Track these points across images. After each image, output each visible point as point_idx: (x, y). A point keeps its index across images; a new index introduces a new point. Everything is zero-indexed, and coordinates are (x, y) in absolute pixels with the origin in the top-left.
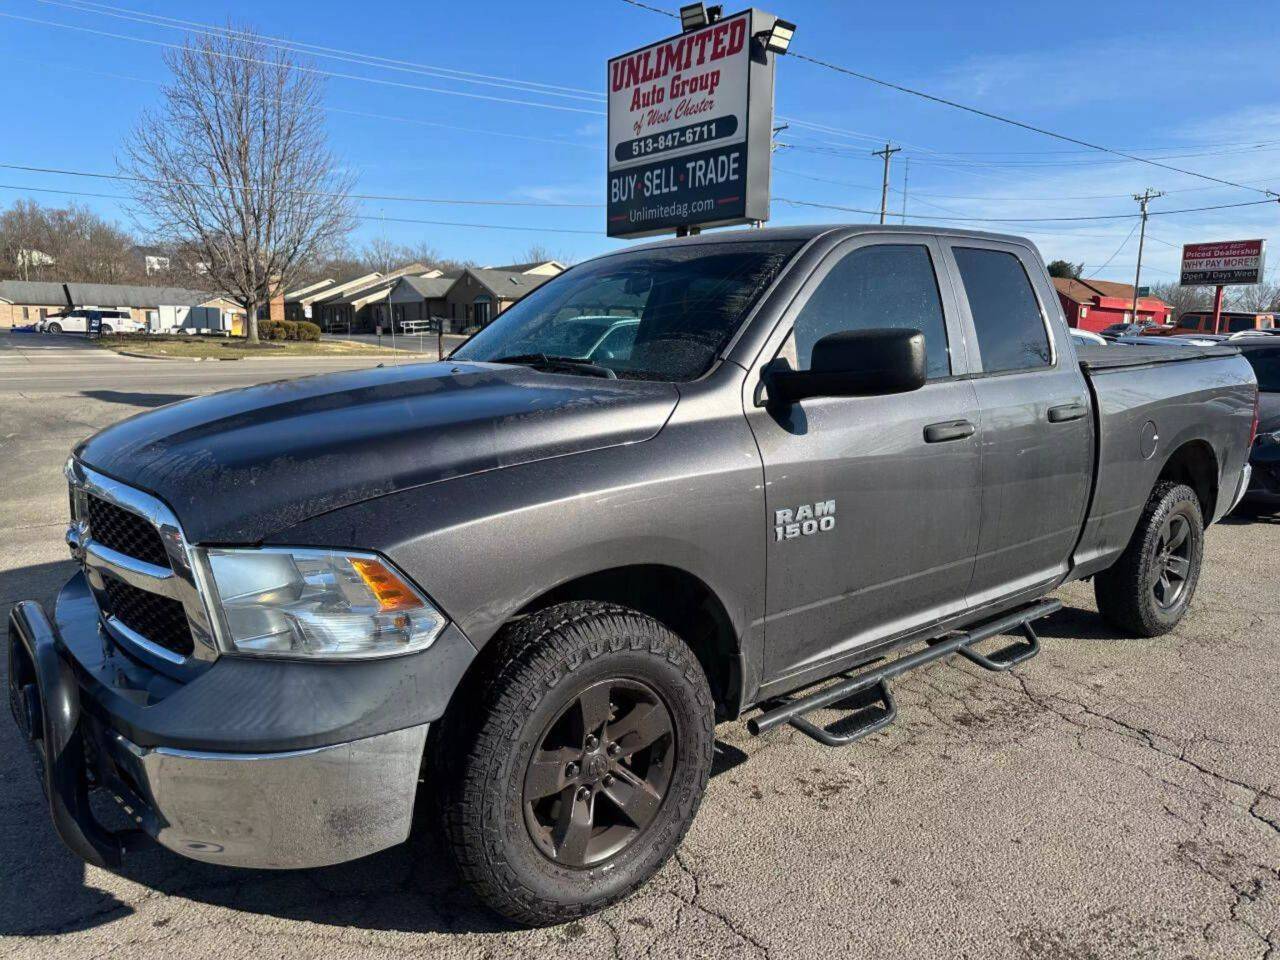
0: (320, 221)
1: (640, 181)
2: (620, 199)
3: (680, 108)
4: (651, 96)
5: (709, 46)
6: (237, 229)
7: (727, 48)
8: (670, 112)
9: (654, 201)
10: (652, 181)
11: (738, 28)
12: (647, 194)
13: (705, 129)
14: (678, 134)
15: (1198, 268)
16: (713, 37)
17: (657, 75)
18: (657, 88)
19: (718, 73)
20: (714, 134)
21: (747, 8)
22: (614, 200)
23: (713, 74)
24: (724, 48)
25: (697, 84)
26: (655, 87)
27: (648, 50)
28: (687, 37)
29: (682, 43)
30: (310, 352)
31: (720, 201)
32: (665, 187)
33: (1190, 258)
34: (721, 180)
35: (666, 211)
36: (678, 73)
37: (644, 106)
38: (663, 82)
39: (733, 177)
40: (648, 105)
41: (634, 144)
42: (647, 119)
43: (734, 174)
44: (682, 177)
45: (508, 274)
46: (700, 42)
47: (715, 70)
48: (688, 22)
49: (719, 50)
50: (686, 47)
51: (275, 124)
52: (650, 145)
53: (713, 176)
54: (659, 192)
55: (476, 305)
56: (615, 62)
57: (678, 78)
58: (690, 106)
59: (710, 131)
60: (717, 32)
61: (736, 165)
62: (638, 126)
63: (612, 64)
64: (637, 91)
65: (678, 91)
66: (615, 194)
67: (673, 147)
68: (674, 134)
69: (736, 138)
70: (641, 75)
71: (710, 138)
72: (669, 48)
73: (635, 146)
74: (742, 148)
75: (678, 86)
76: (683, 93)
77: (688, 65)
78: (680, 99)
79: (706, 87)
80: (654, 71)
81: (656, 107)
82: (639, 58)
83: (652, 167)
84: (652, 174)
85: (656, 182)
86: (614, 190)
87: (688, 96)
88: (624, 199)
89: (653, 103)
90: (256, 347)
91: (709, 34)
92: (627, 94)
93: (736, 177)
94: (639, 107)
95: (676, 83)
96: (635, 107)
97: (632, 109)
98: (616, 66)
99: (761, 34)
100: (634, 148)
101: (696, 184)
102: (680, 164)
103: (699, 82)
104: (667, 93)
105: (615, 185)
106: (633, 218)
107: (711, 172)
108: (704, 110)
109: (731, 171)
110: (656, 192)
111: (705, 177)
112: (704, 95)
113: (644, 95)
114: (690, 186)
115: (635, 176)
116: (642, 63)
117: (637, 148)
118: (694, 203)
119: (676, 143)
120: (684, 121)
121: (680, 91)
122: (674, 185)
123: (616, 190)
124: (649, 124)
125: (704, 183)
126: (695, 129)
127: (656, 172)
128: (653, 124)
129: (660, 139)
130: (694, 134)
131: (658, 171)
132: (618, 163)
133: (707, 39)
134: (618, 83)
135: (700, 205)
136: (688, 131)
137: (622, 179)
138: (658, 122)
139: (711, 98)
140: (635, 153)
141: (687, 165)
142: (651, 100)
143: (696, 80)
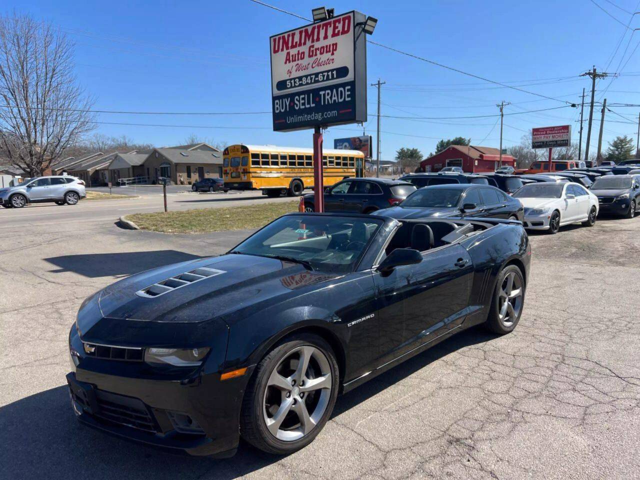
0: (74, 125)
1: (292, 101)
2: (280, 111)
3: (314, 62)
4: (297, 56)
5: (330, 31)
7: (341, 31)
8: (309, 64)
9: (301, 112)
10: (299, 101)
11: (347, 21)
12: (297, 108)
13: (330, 73)
14: (314, 76)
15: (540, 140)
16: (332, 25)
17: (300, 45)
18: (300, 52)
19: (336, 44)
20: (335, 77)
21: (352, 10)
22: (277, 111)
23: (333, 45)
24: (339, 31)
25: (323, 50)
26: (299, 51)
27: (293, 31)
28: (316, 25)
29: (314, 28)
31: (340, 112)
32: (308, 104)
33: (536, 135)
34: (341, 101)
35: (307, 117)
36: (313, 44)
37: (293, 61)
38: (304, 49)
39: (347, 99)
40: (295, 60)
41: (288, 82)
42: (295, 68)
43: (348, 97)
44: (317, 99)
45: (181, 151)
46: (325, 27)
47: (335, 42)
48: (316, 17)
49: (336, 32)
50: (316, 30)
52: (297, 82)
53: (336, 98)
54: (303, 107)
55: (161, 168)
56: (274, 38)
57: (313, 46)
58: (320, 62)
59: (333, 75)
60: (335, 22)
61: (349, 93)
62: (290, 72)
63: (272, 39)
64: (288, 54)
66: (277, 108)
67: (311, 83)
68: (312, 76)
69: (350, 77)
70: (290, 45)
71: (333, 78)
72: (306, 31)
73: (288, 83)
74: (352, 84)
75: (313, 51)
76: (316, 55)
77: (318, 39)
78: (314, 58)
79: (330, 51)
80: (298, 43)
81: (300, 62)
82: (289, 36)
83: (299, 94)
84: (299, 97)
85: (302, 102)
86: (276, 106)
87: (319, 56)
88: (283, 111)
89: (298, 60)
91: (330, 24)
92: (282, 55)
93: (349, 99)
94: (290, 62)
95: (312, 49)
96: (288, 62)
97: (286, 63)
98: (275, 40)
99: (360, 24)
100: (288, 84)
101: (326, 103)
102: (316, 92)
103: (325, 49)
104: (307, 54)
105: (277, 103)
106: (289, 121)
107: (335, 96)
108: (329, 64)
109: (346, 96)
110: (302, 107)
111: (331, 99)
112: (329, 55)
113: (293, 56)
114: (322, 104)
115: (289, 99)
116: (291, 38)
117: (290, 84)
118: (325, 113)
119: (313, 81)
120: (317, 69)
121: (314, 53)
122: (313, 104)
123: (278, 106)
124: (296, 71)
125: (330, 103)
126: (324, 74)
127: (302, 96)
128: (299, 71)
129: (303, 79)
130: (324, 76)
131: (303, 96)
132: (278, 92)
133: (329, 26)
134: (276, 49)
135: (329, 113)
136: (320, 75)
137: (281, 100)
138: (302, 70)
139: (333, 57)
140: (288, 86)
141: (320, 93)
142: (297, 58)
143: (323, 47)
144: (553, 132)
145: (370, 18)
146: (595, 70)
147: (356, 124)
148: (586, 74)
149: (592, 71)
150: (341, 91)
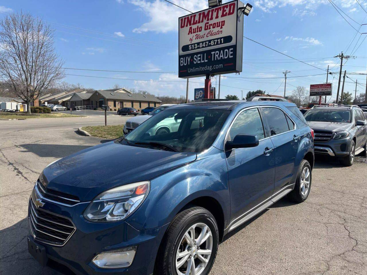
1: (192, 58)
2: (184, 64)
3: (208, 33)
5: (220, 13)
6: (24, 77)
7: (228, 13)
8: (204, 35)
9: (198, 65)
10: (197, 58)
11: (232, 6)
12: (195, 63)
13: (219, 40)
14: (208, 42)
15: (315, 91)
16: (222, 9)
17: (199, 22)
18: (199, 27)
19: (224, 21)
20: (222, 42)
22: (181, 65)
23: (222, 22)
24: (226, 13)
25: (214, 25)
26: (198, 26)
27: (195, 14)
28: (211, 9)
29: (209, 12)
30: (48, 117)
31: (225, 65)
32: (203, 60)
33: (312, 88)
34: (225, 58)
35: (203, 69)
36: (208, 22)
37: (194, 33)
38: (202, 25)
39: (230, 57)
40: (195, 32)
41: (189, 46)
42: (195, 37)
43: (231, 55)
44: (209, 57)
45: (110, 92)
46: (216, 11)
47: (223, 20)
48: (211, 5)
49: (225, 13)
50: (210, 13)
51: (37, 44)
52: (196, 46)
53: (222, 56)
54: (200, 62)
55: (100, 101)
56: (182, 18)
57: (208, 23)
58: (213, 33)
59: (221, 41)
60: (224, 7)
61: (232, 53)
62: (191, 40)
63: (180, 19)
64: (191, 28)
65: (207, 28)
67: (206, 47)
68: (206, 42)
69: (233, 43)
70: (192, 22)
71: (221, 43)
72: (204, 13)
74: (235, 47)
75: (208, 26)
76: (210, 28)
77: (212, 19)
78: (209, 30)
79: (219, 26)
80: (198, 21)
81: (199, 33)
82: (191, 17)
83: (197, 54)
84: (197, 56)
85: (198, 59)
86: (181, 62)
87: (212, 29)
89: (197, 32)
90: (30, 115)
91: (220, 8)
92: (187, 29)
93: (232, 57)
94: (191, 33)
95: (207, 25)
96: (190, 33)
97: (189, 34)
98: (182, 20)
99: (241, 8)
100: (189, 47)
101: (216, 59)
102: (209, 52)
103: (216, 24)
104: (203, 28)
105: (182, 60)
106: (189, 71)
107: (222, 55)
108: (219, 34)
111: (219, 58)
112: (218, 29)
113: (194, 29)
114: (213, 60)
115: (190, 57)
116: (193, 18)
117: (191, 47)
118: (215, 66)
119: (207, 45)
120: (210, 38)
122: (206, 60)
123: (182, 62)
124: (196, 39)
125: (218, 59)
126: (215, 41)
127: (199, 55)
128: (197, 39)
129: (200, 44)
130: (214, 42)
131: (200, 55)
132: (183, 52)
133: (219, 10)
134: (183, 25)
135: (217, 66)
136: (212, 41)
137: (184, 58)
138: (200, 38)
139: (221, 30)
140: (190, 49)
141: (212, 53)
142: (196, 31)
143: (215, 24)
144: (322, 87)
145: (248, 5)
146: (342, 54)
147: (235, 73)
148: (338, 56)
150: (226, 52)
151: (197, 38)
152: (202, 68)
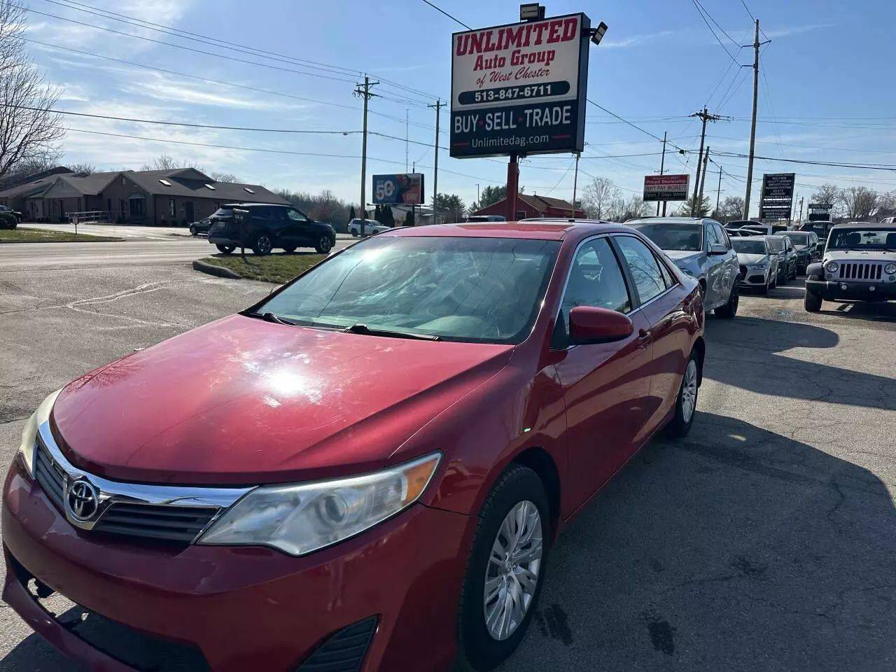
1: (482, 119)
2: (462, 130)
3: (519, 72)
4: (493, 62)
5: (546, 34)
7: (562, 36)
8: (510, 74)
9: (494, 134)
10: (493, 120)
11: (571, 25)
13: (542, 88)
14: (517, 90)
15: (653, 190)
16: (549, 28)
17: (499, 48)
18: (499, 58)
19: (554, 52)
20: (549, 92)
21: (579, 12)
22: (457, 131)
23: (549, 52)
24: (558, 36)
25: (532, 58)
26: (496, 56)
27: (490, 30)
28: (526, 25)
29: (521, 30)
31: (554, 137)
32: (506, 125)
33: (649, 184)
34: (554, 123)
35: (505, 142)
36: (519, 48)
37: (487, 68)
38: (506, 54)
39: (565, 122)
40: (490, 67)
41: (477, 94)
42: (488, 78)
43: (566, 120)
44: (520, 119)
46: (537, 29)
47: (552, 50)
48: (524, 16)
49: (555, 37)
50: (524, 32)
52: (492, 95)
53: (549, 120)
54: (499, 128)
55: (131, 201)
56: (461, 35)
57: (519, 52)
58: (529, 72)
59: (546, 90)
60: (553, 25)
61: (569, 114)
62: (481, 82)
63: (456, 37)
64: (480, 58)
65: (517, 61)
66: (458, 128)
67: (513, 98)
68: (514, 90)
69: (572, 94)
70: (483, 46)
71: (546, 94)
72: (510, 31)
74: (574, 104)
75: (518, 58)
76: (522, 63)
77: (527, 43)
78: (519, 67)
79: (543, 60)
80: (496, 45)
81: (497, 70)
82: (482, 35)
83: (493, 111)
84: (493, 116)
85: (497, 121)
86: (456, 124)
87: (527, 64)
88: (466, 131)
89: (495, 67)
91: (545, 26)
92: (470, 59)
93: (568, 122)
94: (481, 68)
95: (516, 55)
96: (479, 68)
97: (475, 69)
98: (460, 38)
100: (476, 96)
101: (534, 125)
102: (519, 110)
103: (537, 56)
104: (508, 61)
105: (458, 121)
106: (475, 144)
107: (547, 117)
108: (542, 76)
109: (564, 118)
110: (496, 128)
111: (541, 122)
112: (542, 65)
113: (487, 61)
114: (528, 126)
115: (478, 116)
116: (485, 38)
117: (479, 97)
118: (532, 137)
119: (515, 96)
120: (522, 82)
121: (520, 61)
122: (513, 124)
123: (459, 124)
124: (491, 81)
125: (540, 125)
126: (533, 88)
127: (496, 114)
128: (495, 81)
129: (501, 92)
130: (532, 91)
131: (499, 114)
132: (460, 106)
133: (544, 28)
134: (462, 50)
135: (537, 139)
136: (526, 89)
137: (464, 117)
138: (500, 81)
139: (547, 68)
140: (476, 100)
141: (526, 111)
142: (493, 65)
143: (534, 54)
144: (669, 182)
145: (602, 25)
146: (706, 111)
148: (697, 114)
149: (703, 112)
150: (557, 112)
151: (493, 79)
152: (503, 141)
